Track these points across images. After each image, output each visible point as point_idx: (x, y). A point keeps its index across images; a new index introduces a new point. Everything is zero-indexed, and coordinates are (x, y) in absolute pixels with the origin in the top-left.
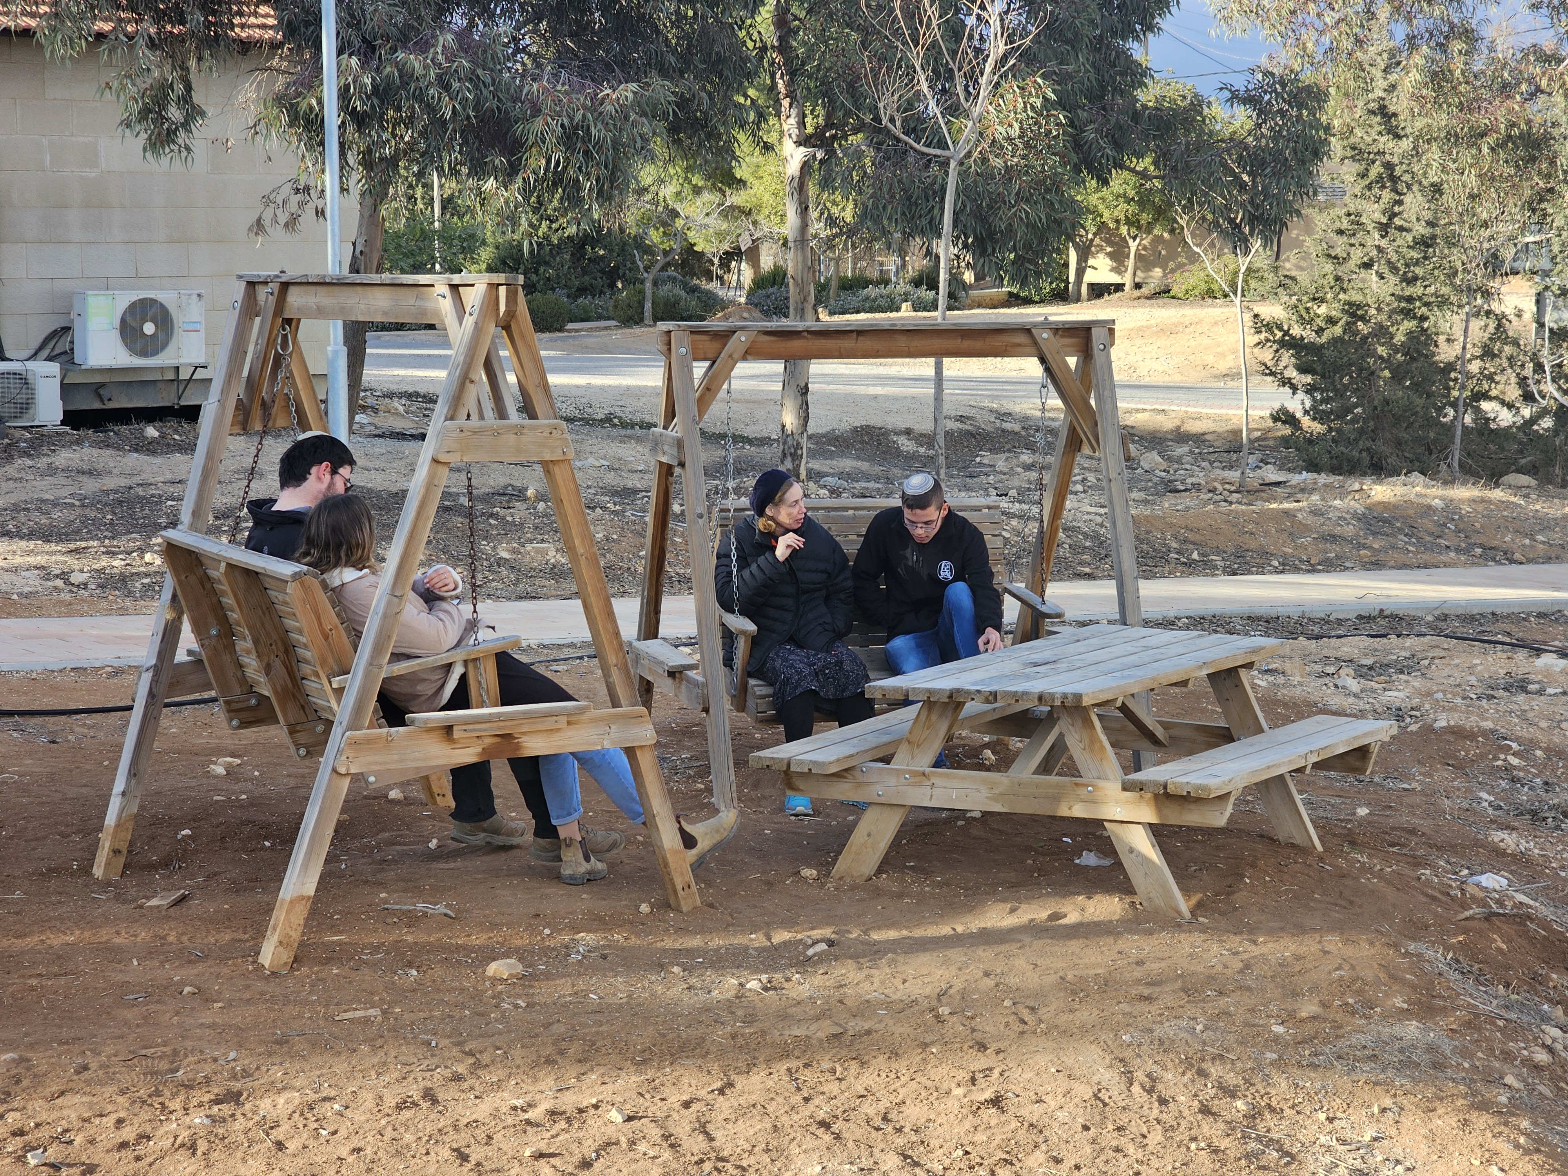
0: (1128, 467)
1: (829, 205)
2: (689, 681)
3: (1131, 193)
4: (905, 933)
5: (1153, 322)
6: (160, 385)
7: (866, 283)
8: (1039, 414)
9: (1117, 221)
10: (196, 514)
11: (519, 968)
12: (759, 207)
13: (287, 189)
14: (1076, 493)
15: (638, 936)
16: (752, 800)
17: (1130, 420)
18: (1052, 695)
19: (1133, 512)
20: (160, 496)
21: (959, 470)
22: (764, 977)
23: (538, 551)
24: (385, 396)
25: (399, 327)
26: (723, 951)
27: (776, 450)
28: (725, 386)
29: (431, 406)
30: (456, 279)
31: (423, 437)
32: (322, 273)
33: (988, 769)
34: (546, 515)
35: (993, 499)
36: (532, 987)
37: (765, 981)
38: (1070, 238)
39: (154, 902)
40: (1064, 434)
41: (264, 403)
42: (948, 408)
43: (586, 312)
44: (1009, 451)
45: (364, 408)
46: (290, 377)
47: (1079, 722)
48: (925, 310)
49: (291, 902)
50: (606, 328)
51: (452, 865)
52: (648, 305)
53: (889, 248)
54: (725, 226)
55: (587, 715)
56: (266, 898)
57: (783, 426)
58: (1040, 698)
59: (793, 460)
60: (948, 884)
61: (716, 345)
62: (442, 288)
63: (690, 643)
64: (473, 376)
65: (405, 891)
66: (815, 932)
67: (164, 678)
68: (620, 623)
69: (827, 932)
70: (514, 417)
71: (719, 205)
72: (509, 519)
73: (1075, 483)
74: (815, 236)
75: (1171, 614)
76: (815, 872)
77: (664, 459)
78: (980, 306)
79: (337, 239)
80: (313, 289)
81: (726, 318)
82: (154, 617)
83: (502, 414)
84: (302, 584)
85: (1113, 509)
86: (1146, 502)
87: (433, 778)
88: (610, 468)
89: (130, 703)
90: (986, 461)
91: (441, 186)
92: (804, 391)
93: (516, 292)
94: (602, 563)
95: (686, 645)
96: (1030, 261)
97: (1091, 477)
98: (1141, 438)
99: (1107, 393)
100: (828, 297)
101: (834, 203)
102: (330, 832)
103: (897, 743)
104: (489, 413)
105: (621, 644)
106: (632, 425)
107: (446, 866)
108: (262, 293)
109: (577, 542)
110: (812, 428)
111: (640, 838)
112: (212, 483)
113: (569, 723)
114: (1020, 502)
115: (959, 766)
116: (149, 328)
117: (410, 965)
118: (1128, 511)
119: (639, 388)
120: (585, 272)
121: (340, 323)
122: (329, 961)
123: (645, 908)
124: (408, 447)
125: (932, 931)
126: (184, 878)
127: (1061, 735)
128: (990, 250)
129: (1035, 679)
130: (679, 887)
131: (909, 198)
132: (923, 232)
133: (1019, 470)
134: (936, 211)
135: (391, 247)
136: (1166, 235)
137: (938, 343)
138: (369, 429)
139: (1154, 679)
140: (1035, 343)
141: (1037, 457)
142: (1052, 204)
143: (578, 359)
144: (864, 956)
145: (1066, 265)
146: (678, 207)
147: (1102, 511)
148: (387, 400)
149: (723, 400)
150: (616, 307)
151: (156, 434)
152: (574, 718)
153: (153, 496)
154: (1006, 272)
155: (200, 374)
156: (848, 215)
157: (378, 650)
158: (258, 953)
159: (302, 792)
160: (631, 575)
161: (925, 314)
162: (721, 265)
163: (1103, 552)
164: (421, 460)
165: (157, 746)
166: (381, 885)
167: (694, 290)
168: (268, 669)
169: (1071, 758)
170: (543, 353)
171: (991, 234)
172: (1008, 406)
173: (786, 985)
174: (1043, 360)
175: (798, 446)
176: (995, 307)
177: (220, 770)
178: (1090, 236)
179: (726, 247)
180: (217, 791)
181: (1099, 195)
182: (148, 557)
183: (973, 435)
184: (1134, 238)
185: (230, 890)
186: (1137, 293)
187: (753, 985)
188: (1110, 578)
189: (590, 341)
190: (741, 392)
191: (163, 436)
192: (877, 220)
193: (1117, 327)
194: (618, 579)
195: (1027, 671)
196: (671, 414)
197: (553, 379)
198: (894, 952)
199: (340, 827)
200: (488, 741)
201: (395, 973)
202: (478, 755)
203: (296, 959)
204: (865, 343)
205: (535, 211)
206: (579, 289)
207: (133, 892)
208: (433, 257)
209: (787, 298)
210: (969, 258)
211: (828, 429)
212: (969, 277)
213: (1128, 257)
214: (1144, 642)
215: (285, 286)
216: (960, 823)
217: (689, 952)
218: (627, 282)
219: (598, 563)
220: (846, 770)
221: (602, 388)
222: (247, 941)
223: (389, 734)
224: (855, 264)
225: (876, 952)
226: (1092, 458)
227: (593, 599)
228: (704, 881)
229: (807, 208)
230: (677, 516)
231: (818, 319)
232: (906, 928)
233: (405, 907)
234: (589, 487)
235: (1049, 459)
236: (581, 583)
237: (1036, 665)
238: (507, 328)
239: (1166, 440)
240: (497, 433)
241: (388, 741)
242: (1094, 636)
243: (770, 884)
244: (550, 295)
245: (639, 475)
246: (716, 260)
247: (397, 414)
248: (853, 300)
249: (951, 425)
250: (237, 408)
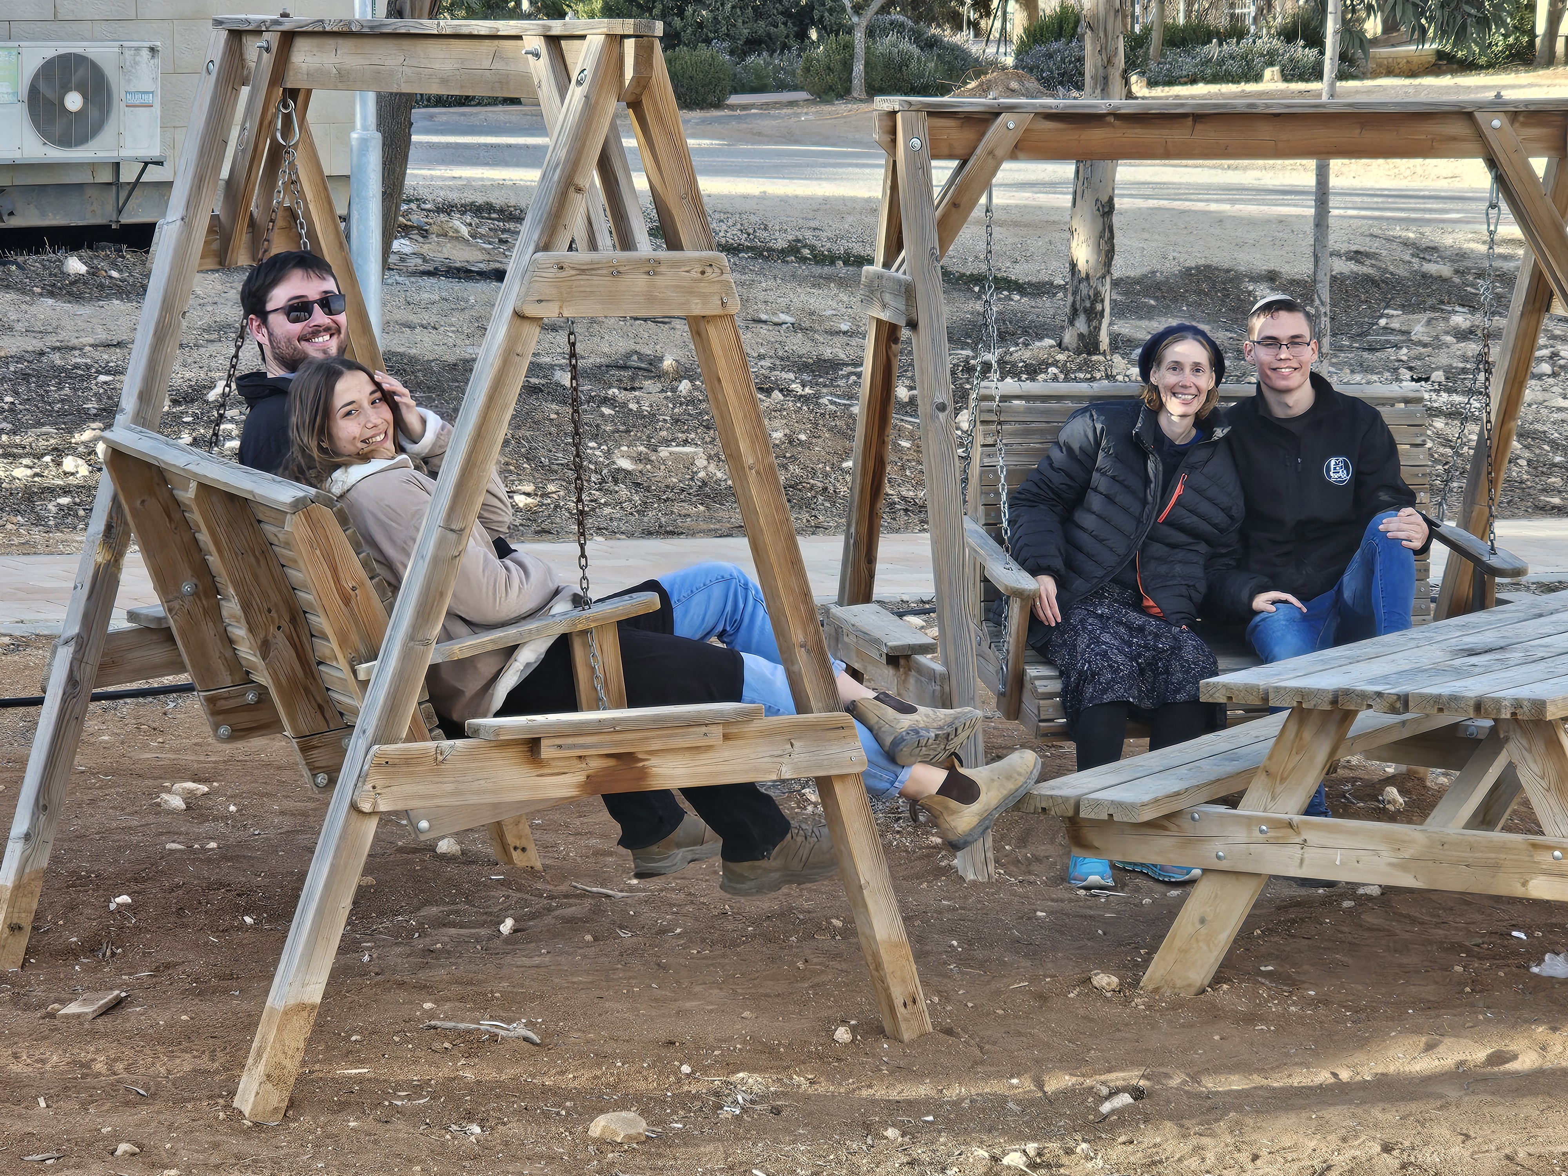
2: (921, 670)
4: (1257, 1080)
6: (89, 192)
7: (1207, 35)
8: (1484, 248)
10: (145, 397)
11: (641, 1126)
14: (1539, 377)
15: (831, 1079)
16: (1017, 862)
18: (1497, 702)
20: (88, 367)
21: (1352, 338)
22: (1032, 1147)
23: (676, 457)
24: (439, 210)
25: (463, 101)
26: (966, 1104)
27: (1062, 303)
28: (983, 200)
29: (511, 226)
30: (557, 27)
31: (499, 275)
32: (346, 17)
33: (1392, 817)
34: (691, 402)
35: (1408, 387)
36: (660, 1156)
37: (1032, 1153)
39: (73, 1008)
40: (1523, 282)
41: (252, 223)
42: (1336, 240)
43: (759, 77)
44: (1433, 308)
45: (406, 230)
46: (294, 181)
47: (1540, 747)
48: (1302, 78)
49: (285, 1013)
50: (791, 104)
51: (537, 960)
52: (859, 68)
55: (756, 725)
56: (245, 1006)
57: (1073, 266)
58: (1479, 706)
59: (1089, 321)
60: (1326, 1003)
61: (968, 134)
62: (534, 42)
63: (923, 609)
64: (581, 182)
65: (462, 999)
66: (1113, 1076)
67: (93, 657)
68: (810, 576)
69: (1134, 1077)
70: (645, 245)
72: (633, 406)
73: (1541, 360)
76: (1115, 980)
77: (885, 316)
78: (1390, 72)
80: (331, 42)
81: (984, 89)
82: (78, 558)
83: (625, 241)
84: (308, 517)
87: (507, 822)
88: (796, 328)
89: (37, 694)
90: (1395, 325)
92: (1107, 209)
93: (651, 48)
94: (782, 480)
95: (915, 613)
97: (1565, 352)
100: (1146, 58)
102: (346, 903)
103: (1248, 774)
104: (605, 240)
105: (811, 611)
106: (831, 259)
107: (526, 961)
108: (252, 48)
109: (743, 446)
110: (1120, 268)
111: (837, 923)
112: (171, 347)
113: (726, 737)
114: (1449, 391)
115: (1347, 813)
116: (74, 101)
117: (470, 1116)
119: (844, 200)
121: (371, 97)
122: (343, 1106)
123: (842, 1034)
124: (475, 291)
125: (1300, 1078)
126: (120, 971)
127: (1511, 767)
129: (1469, 675)
130: (898, 1001)
133: (1449, 339)
137: (1323, 135)
138: (415, 263)
140: (1480, 136)
141: (1478, 319)
143: (746, 154)
144: (1192, 1116)
145: (1531, 8)
148: (443, 217)
149: (978, 222)
150: (807, 70)
151: (82, 269)
152: (733, 730)
153: (76, 366)
154: (1430, 19)
155: (153, 175)
157: (424, 614)
158: (232, 1093)
159: (302, 839)
160: (829, 498)
161: (1301, 86)
162: (976, 4)
164: (496, 311)
165: (81, 762)
166: (425, 989)
167: (932, 44)
168: (264, 645)
169: (1526, 803)
170: (691, 142)
172: (1433, 236)
173: (1065, 1160)
174: (1492, 163)
175: (1097, 297)
176: (1413, 74)
177: (176, 802)
180: (172, 834)
182: (69, 463)
183: (1375, 283)
185: (191, 991)
187: (1014, 1159)
189: (766, 124)
190: (1006, 208)
191: (93, 272)
194: (807, 505)
195: (1458, 662)
196: (895, 244)
197: (708, 185)
198: (1239, 1109)
199: (361, 896)
200: (596, 764)
201: (447, 1129)
203: (292, 1104)
204: (1205, 134)
206: (748, 42)
207: (39, 992)
209: (1081, 60)
211: (1145, 270)
212: (1372, 26)
215: (289, 38)
216: (1347, 904)
217: (912, 1106)
218: (825, 30)
219: (776, 479)
220: (1169, 817)
221: (784, 200)
222: (217, 1072)
223: (439, 751)
225: (1210, 1110)
227: (767, 538)
228: (939, 993)
230: (903, 405)
231: (1130, 95)
232: (1259, 1071)
233: (462, 1026)
234: (761, 357)
235: (1499, 322)
236: (749, 510)
237: (1472, 653)
238: (635, 105)
240: (616, 273)
241: (438, 760)
243: (1042, 998)
244: (704, 52)
245: (841, 339)
247: (459, 239)
248: (1187, 63)
249: (1342, 266)
250: (211, 230)
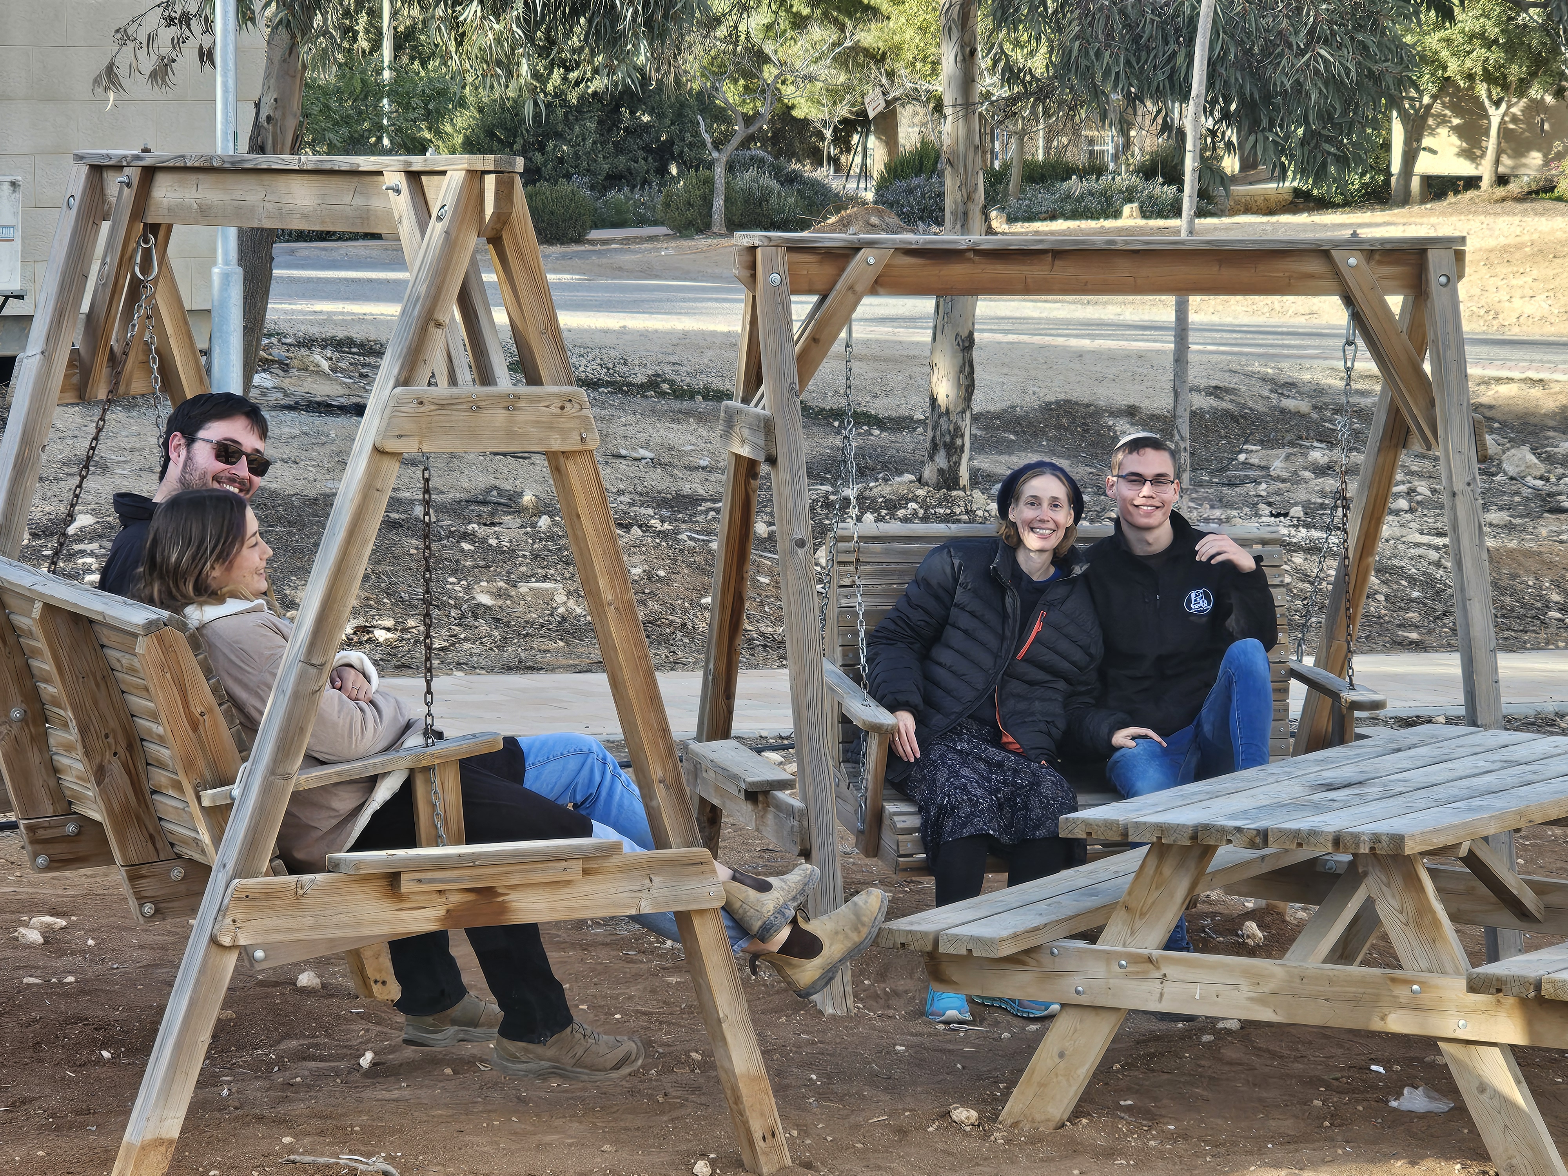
0: (1483, 472)
1: (1008, 47)
2: (780, 807)
3: (1493, 31)
5: (1526, 238)
7: (1067, 172)
8: (1341, 384)
9: (1470, 77)
10: (4, 530)
12: (897, 49)
13: (154, 19)
14: (1397, 513)
16: (876, 997)
17: (1487, 395)
18: (1356, 838)
19: (1490, 543)
21: (1212, 474)
23: (536, 593)
24: (300, 344)
25: (324, 236)
27: (923, 437)
28: (843, 334)
29: (371, 360)
30: (417, 163)
31: (359, 410)
32: (207, 151)
33: (1252, 952)
34: (551, 537)
35: (1265, 522)
38: (1395, 102)
40: (1380, 419)
41: (112, 355)
42: (1196, 375)
43: (619, 212)
44: (1292, 444)
45: (267, 364)
46: (154, 315)
47: (1398, 881)
48: (1161, 215)
49: (143, 1148)
50: (651, 239)
51: (396, 1094)
52: (719, 203)
53: (1104, 116)
54: (842, 78)
55: (615, 860)
56: (103, 1142)
57: (933, 400)
58: (1337, 841)
59: (949, 456)
60: (1186, 1137)
61: (828, 270)
62: (394, 178)
63: (782, 745)
64: (441, 317)
65: (321, 1133)
68: (669, 711)
70: (504, 380)
71: (834, 45)
72: (493, 542)
73: (1398, 495)
74: (987, 96)
75: (1550, 708)
76: (974, 1114)
77: (745, 451)
78: (1248, 210)
79: (231, 98)
80: (193, 177)
81: (844, 225)
83: (485, 376)
84: (161, 640)
85: (1457, 540)
86: (1510, 528)
87: (367, 954)
88: (655, 463)
90: (1254, 460)
91: (395, 14)
92: (966, 344)
93: (512, 184)
94: (641, 615)
95: (773, 748)
96: (1329, 140)
97: (1423, 488)
98: (1504, 424)
99: (1451, 354)
100: (1006, 194)
101: (1017, 44)
102: (205, 1037)
103: (1107, 909)
104: (465, 375)
105: (670, 746)
106: (690, 394)
107: (387, 1095)
108: (113, 183)
109: (603, 583)
110: (979, 403)
111: (696, 1056)
112: (30, 481)
113: (586, 872)
114: (1307, 526)
115: (1206, 946)
118: (1481, 542)
119: (703, 334)
120: (619, 149)
121: (232, 232)
123: (702, 1168)
124: (334, 425)
127: (1369, 902)
128: (1265, 123)
129: (1330, 810)
130: (757, 1136)
131: (1136, 39)
132: (1158, 94)
133: (1307, 474)
134: (1180, 59)
135: (315, 110)
136: (1549, 99)
137: (1183, 272)
138: (275, 397)
139: (1520, 814)
140: (1337, 274)
141: (1337, 454)
142: (1366, 48)
143: (607, 288)
145: (1387, 146)
146: (769, 48)
147: (1440, 541)
148: (304, 351)
149: (837, 357)
150: (667, 205)
152: (593, 865)
154: (1290, 157)
155: (13, 308)
156: (1039, 64)
157: (283, 749)
159: (161, 973)
160: (687, 634)
161: (1161, 223)
162: (836, 140)
163: (1440, 607)
164: (356, 446)
166: (284, 1123)
167: (792, 179)
168: (100, 774)
169: (1385, 937)
170: (551, 277)
171: (1267, 98)
172: (1290, 371)
174: (1349, 301)
175: (957, 432)
176: (1271, 212)
177: (34, 936)
178: (1426, 100)
179: (843, 111)
180: (30, 969)
181: (1442, 34)
183: (1234, 418)
184: (1497, 104)
185: (47, 1127)
186: (1501, 192)
188: (1450, 647)
189: (627, 259)
190: (866, 343)
192: (1087, 74)
193: (1468, 248)
194: (665, 641)
195: (1317, 797)
196: (754, 378)
197: (567, 320)
199: (221, 1030)
200: (456, 899)
202: (439, 920)
204: (1064, 270)
205: (543, 52)
206: (609, 177)
208: (380, 127)
209: (941, 195)
210: (1232, 135)
211: (1005, 405)
212: (1231, 164)
213: (1487, 133)
214: (1505, 754)
215: (149, 173)
216: (1207, 1038)
218: (685, 165)
219: (635, 616)
220: (1028, 952)
221: (644, 335)
223: (298, 885)
224: (1048, 140)
226: (1424, 457)
227: (626, 674)
228: (797, 1126)
229: (973, 52)
230: (762, 541)
231: (990, 231)
233: (321, 1160)
234: (620, 492)
235: (1357, 458)
236: (607, 647)
237: (1331, 787)
238: (496, 241)
239: (1545, 428)
240: (476, 407)
241: (298, 895)
242: (1423, 743)
243: (902, 1132)
244: (564, 187)
245: (701, 474)
246: (828, 133)
247: (320, 373)
248: (1045, 198)
249: (1201, 402)
250: (71, 364)
